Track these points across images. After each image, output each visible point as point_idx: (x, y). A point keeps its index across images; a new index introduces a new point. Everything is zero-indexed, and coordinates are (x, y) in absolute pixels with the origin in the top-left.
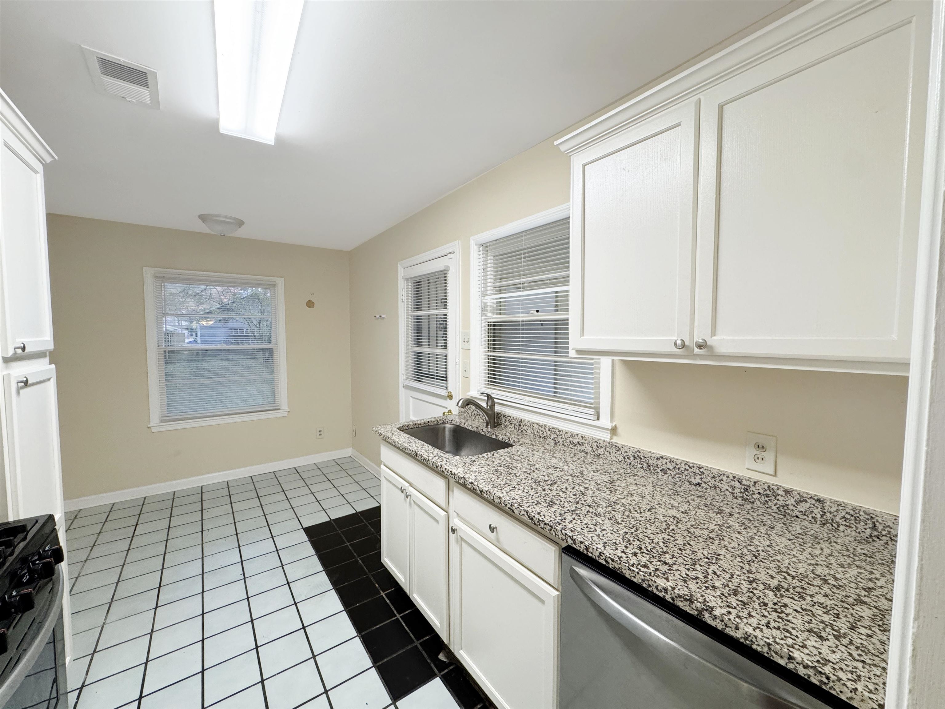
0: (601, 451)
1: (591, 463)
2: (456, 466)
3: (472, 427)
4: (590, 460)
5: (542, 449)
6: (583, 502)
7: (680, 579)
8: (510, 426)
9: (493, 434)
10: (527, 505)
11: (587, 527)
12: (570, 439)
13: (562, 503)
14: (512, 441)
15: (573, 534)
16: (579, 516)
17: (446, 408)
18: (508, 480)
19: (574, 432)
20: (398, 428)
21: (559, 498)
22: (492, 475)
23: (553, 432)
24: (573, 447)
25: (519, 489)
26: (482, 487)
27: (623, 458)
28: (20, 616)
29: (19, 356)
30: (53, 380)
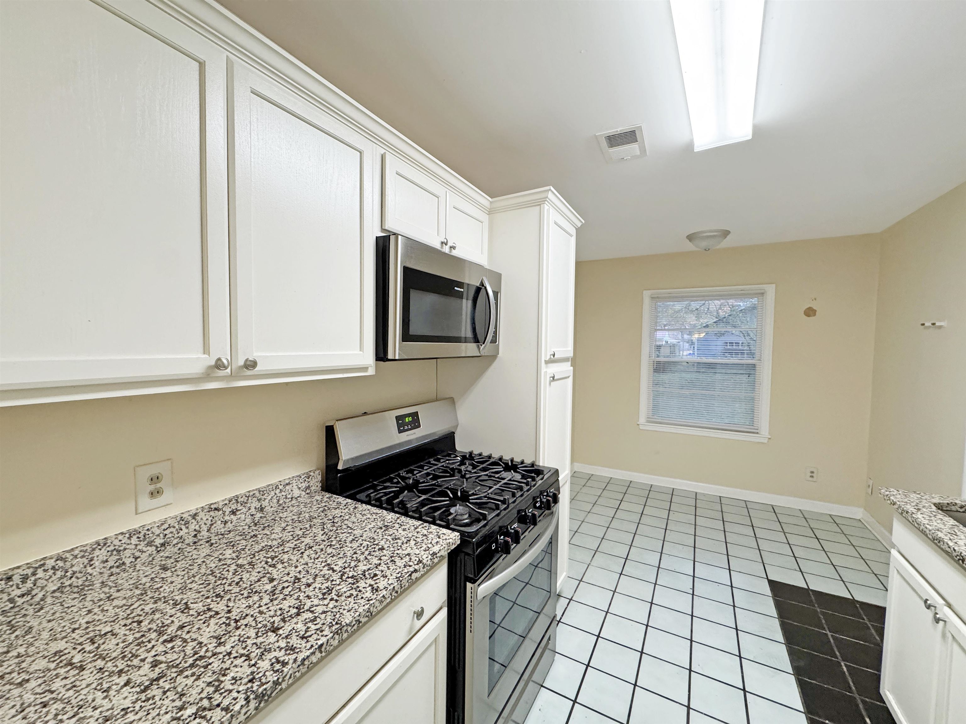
20: (935, 504)
28: (532, 526)
29: (553, 360)
30: (571, 378)
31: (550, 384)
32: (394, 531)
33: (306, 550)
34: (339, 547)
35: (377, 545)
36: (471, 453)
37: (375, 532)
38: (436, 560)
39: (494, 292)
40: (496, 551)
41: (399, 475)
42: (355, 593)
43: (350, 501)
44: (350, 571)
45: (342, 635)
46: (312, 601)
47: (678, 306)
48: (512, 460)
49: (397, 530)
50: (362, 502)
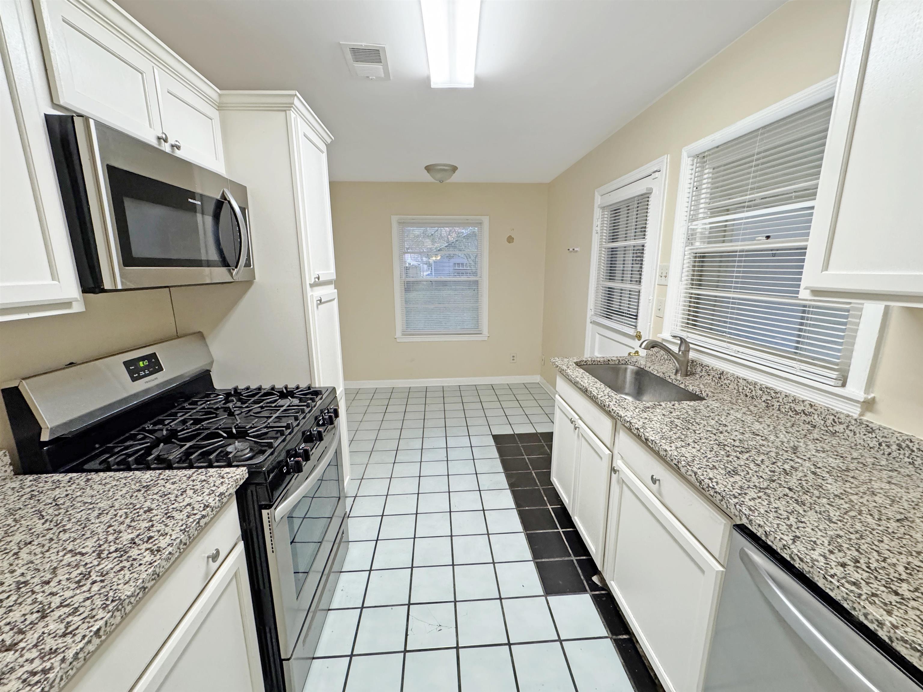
0: (839, 428)
1: (817, 439)
2: (625, 408)
3: (658, 373)
4: (816, 436)
5: (744, 410)
6: (783, 483)
7: (915, 621)
8: (706, 378)
9: (682, 383)
10: (698, 466)
11: (776, 512)
12: (791, 404)
13: (748, 476)
14: (704, 395)
15: (751, 513)
16: (769, 496)
17: (633, 348)
18: (683, 434)
19: (799, 397)
20: (575, 363)
21: (747, 469)
22: (665, 426)
23: (766, 393)
24: (794, 416)
25: (694, 448)
26: (648, 435)
27: (877, 444)
28: (318, 443)
29: (318, 283)
30: (336, 301)
31: (317, 307)
32: (160, 488)
33: (20, 549)
34: (79, 528)
35: (140, 508)
36: (236, 389)
37: (132, 496)
38: (225, 500)
39: (240, 207)
40: (288, 473)
41: (144, 430)
42: (127, 564)
43: (74, 475)
44: (110, 546)
45: (125, 609)
46: (61, 596)
47: (417, 231)
48: (286, 388)
49: (164, 486)
50: (97, 471)
